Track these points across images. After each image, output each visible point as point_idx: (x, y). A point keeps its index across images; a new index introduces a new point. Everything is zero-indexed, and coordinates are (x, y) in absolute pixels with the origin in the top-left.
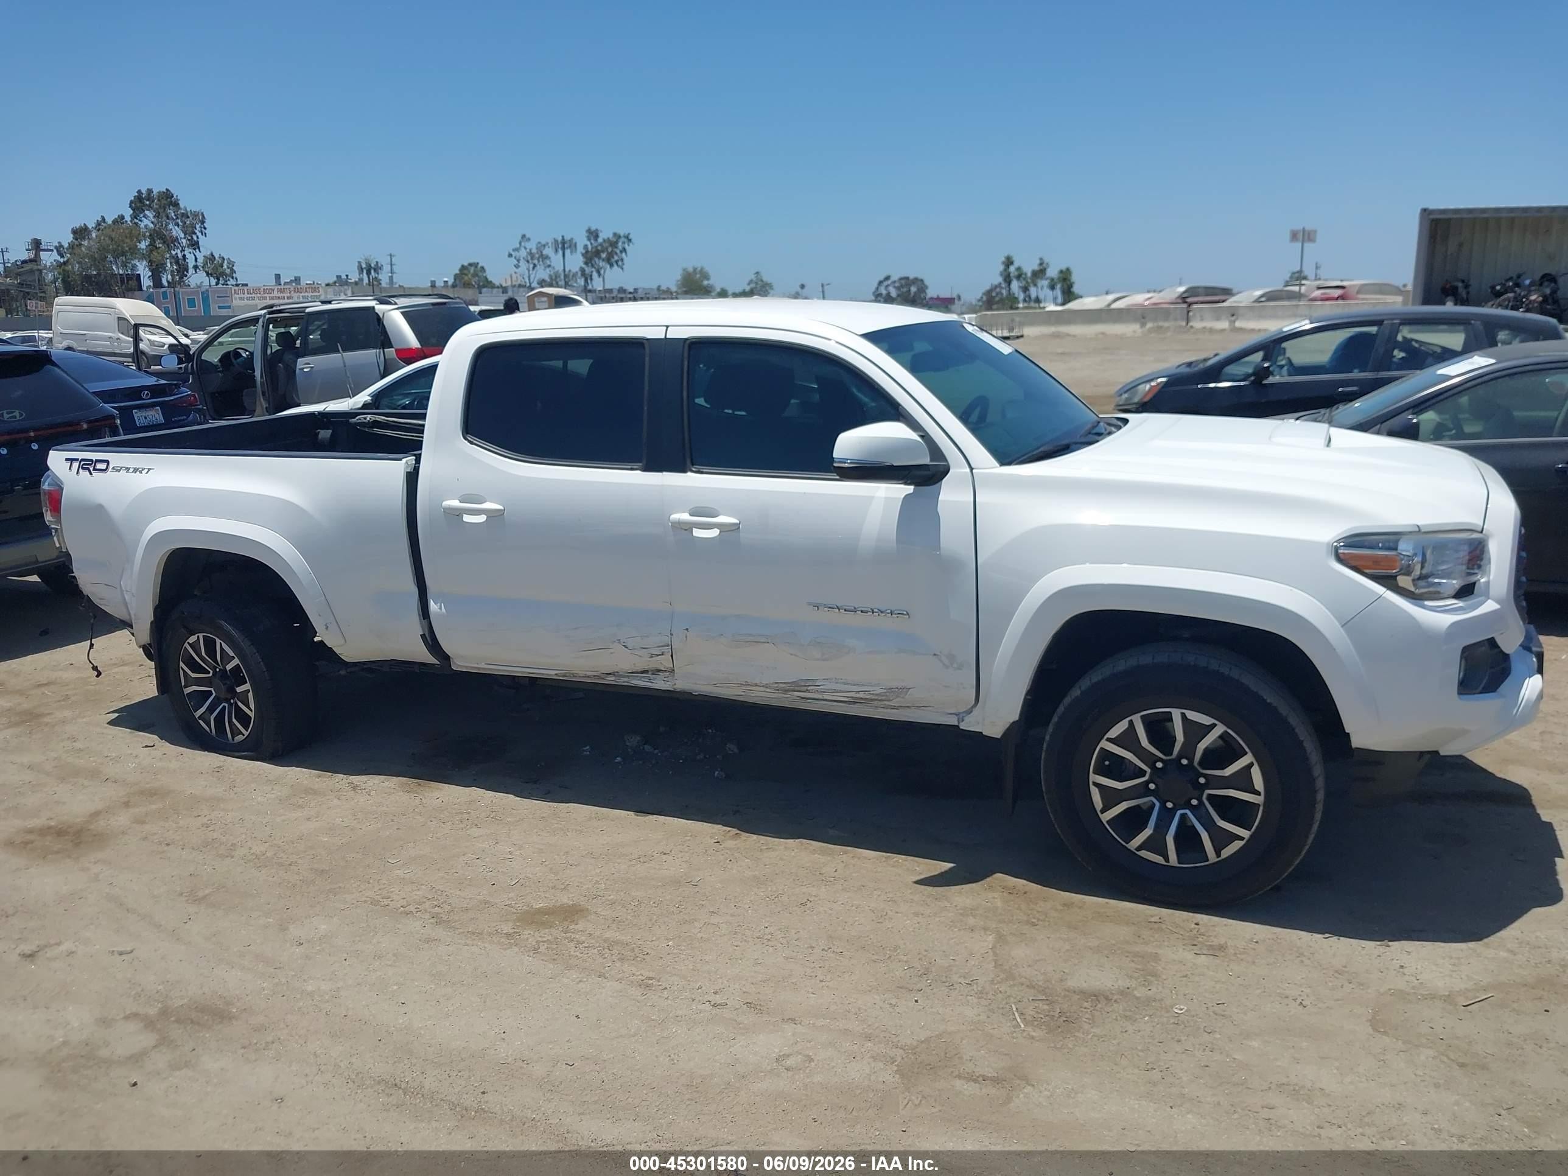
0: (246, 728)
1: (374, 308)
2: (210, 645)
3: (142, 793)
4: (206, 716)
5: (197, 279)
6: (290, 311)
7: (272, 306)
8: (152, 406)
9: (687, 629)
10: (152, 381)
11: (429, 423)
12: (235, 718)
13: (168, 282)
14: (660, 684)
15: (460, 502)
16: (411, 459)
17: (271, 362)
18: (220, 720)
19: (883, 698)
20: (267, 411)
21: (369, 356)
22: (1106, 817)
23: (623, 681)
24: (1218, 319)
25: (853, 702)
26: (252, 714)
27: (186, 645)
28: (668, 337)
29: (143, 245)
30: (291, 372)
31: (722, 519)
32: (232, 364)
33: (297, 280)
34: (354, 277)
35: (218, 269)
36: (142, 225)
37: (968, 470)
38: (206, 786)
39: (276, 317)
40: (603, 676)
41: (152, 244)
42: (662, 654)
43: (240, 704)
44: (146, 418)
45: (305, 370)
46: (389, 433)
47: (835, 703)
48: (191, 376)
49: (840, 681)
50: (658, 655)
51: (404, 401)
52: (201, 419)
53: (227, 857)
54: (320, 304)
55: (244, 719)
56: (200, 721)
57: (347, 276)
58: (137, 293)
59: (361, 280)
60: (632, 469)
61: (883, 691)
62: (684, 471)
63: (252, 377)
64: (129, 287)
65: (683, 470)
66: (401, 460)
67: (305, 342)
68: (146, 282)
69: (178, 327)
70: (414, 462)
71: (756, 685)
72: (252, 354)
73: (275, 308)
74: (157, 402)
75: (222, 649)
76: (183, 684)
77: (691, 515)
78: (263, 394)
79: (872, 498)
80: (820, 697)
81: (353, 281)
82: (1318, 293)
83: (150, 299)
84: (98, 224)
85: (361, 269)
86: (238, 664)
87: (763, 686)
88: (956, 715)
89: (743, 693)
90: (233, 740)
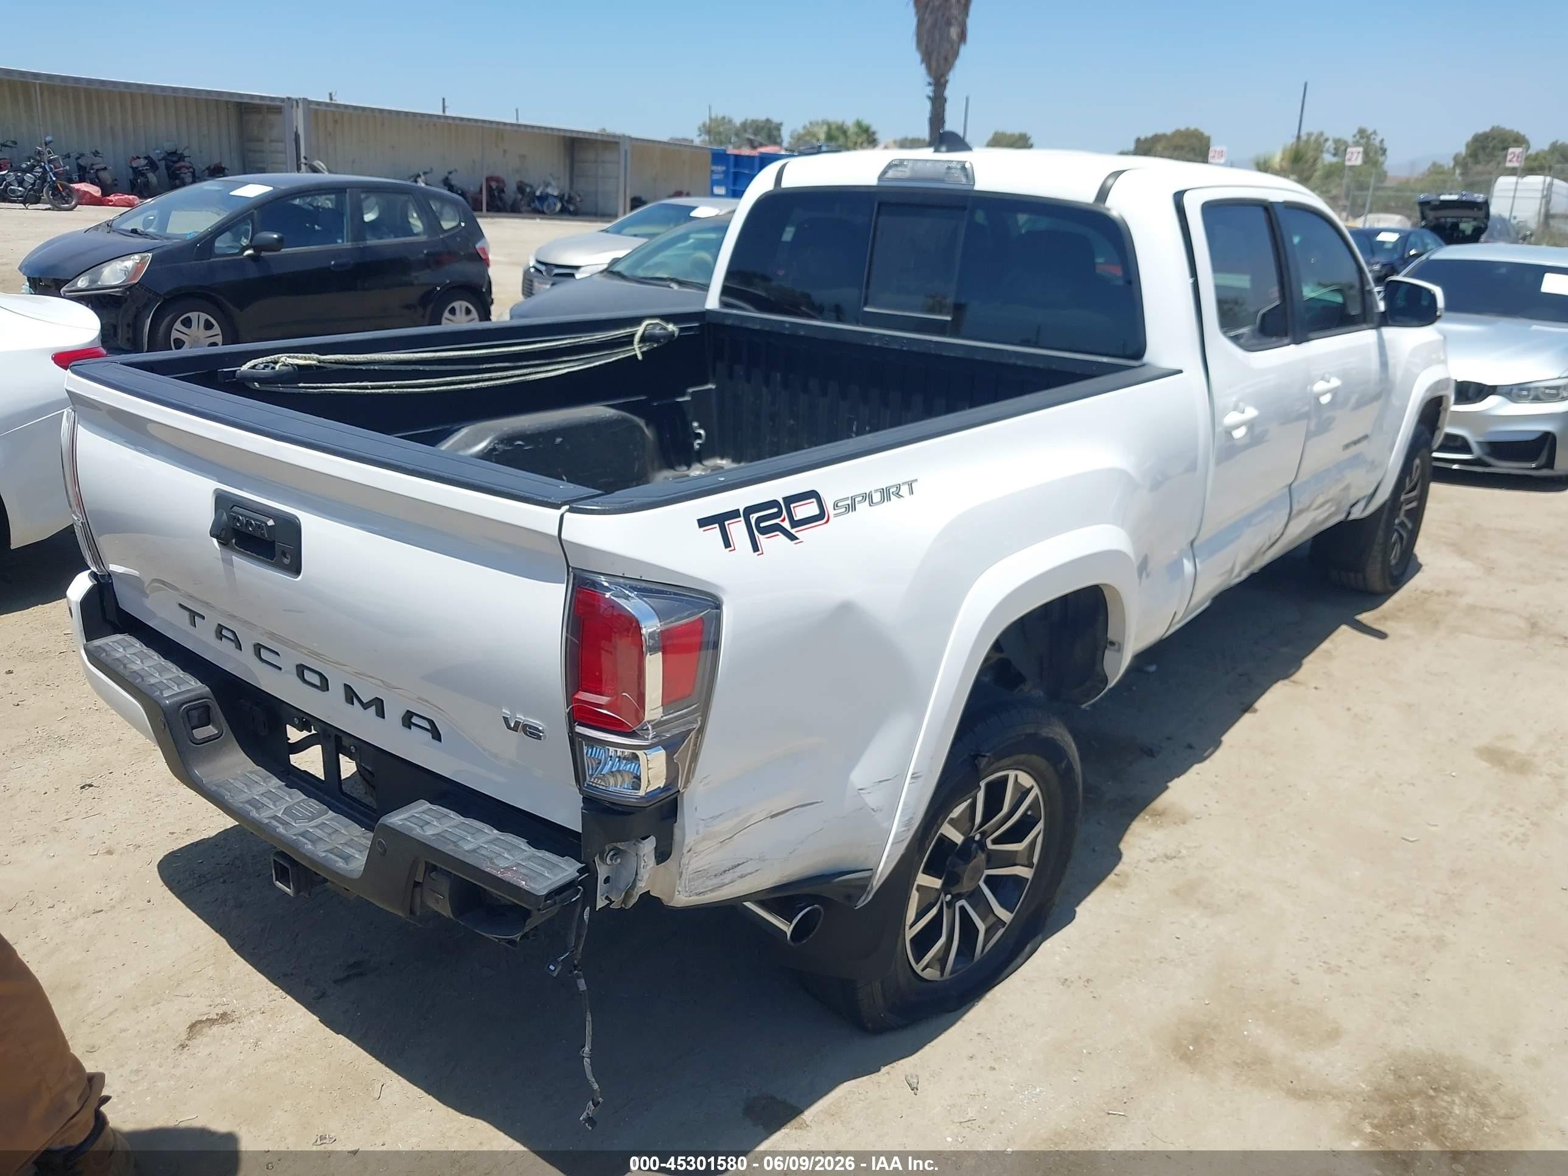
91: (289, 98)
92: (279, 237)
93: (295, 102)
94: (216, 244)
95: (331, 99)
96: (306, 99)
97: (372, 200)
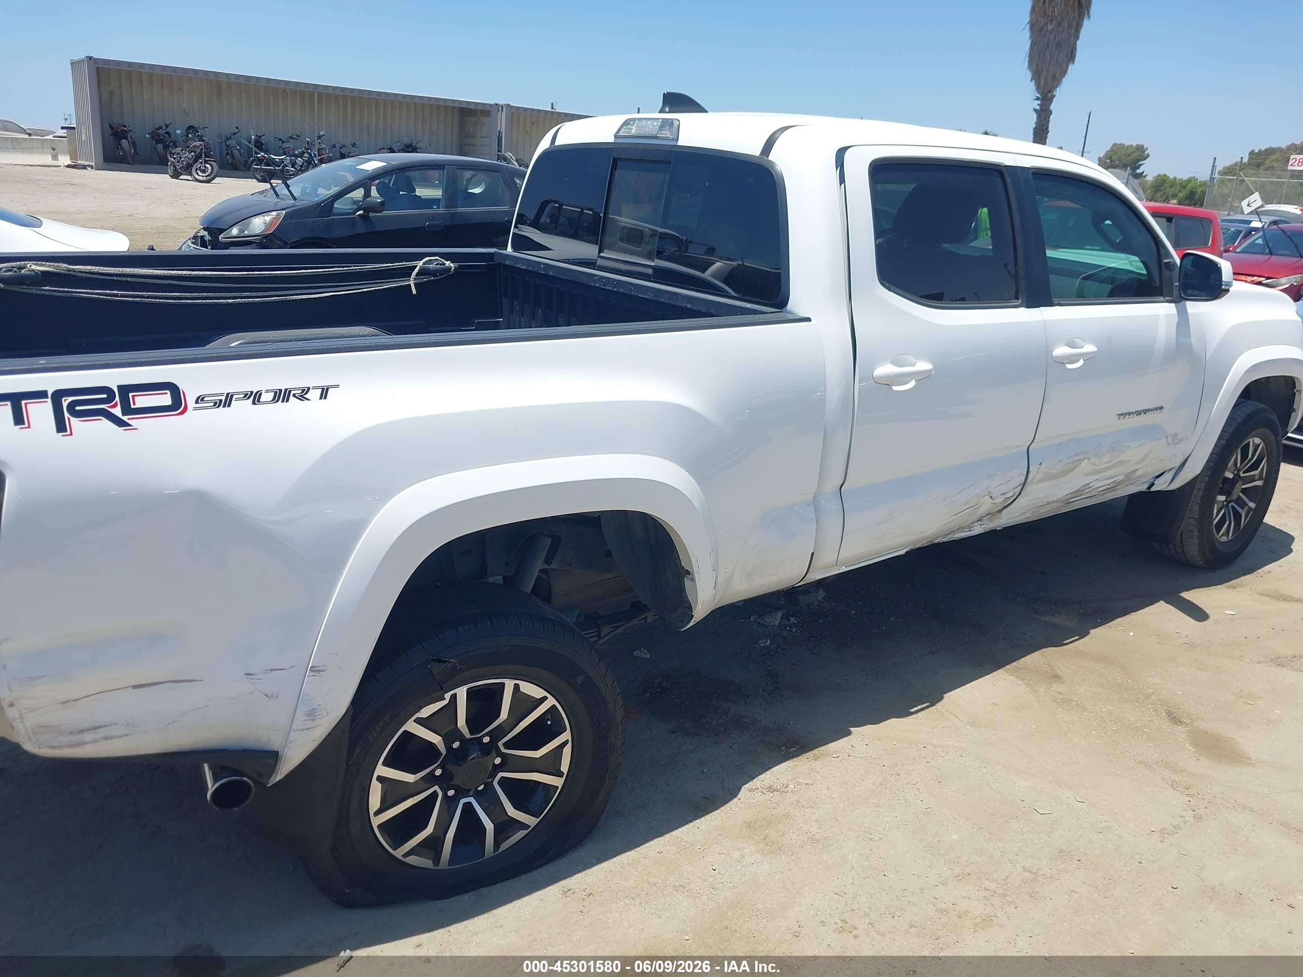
15: (895, 366)
26: (559, 781)
27: (409, 726)
31: (1087, 349)
42: (1013, 495)
50: (1010, 497)
76: (374, 809)
91: (496, 104)
92: (381, 201)
93: (500, 107)
94: (335, 206)
95: (552, 108)
96: (509, 105)
97: (481, 176)
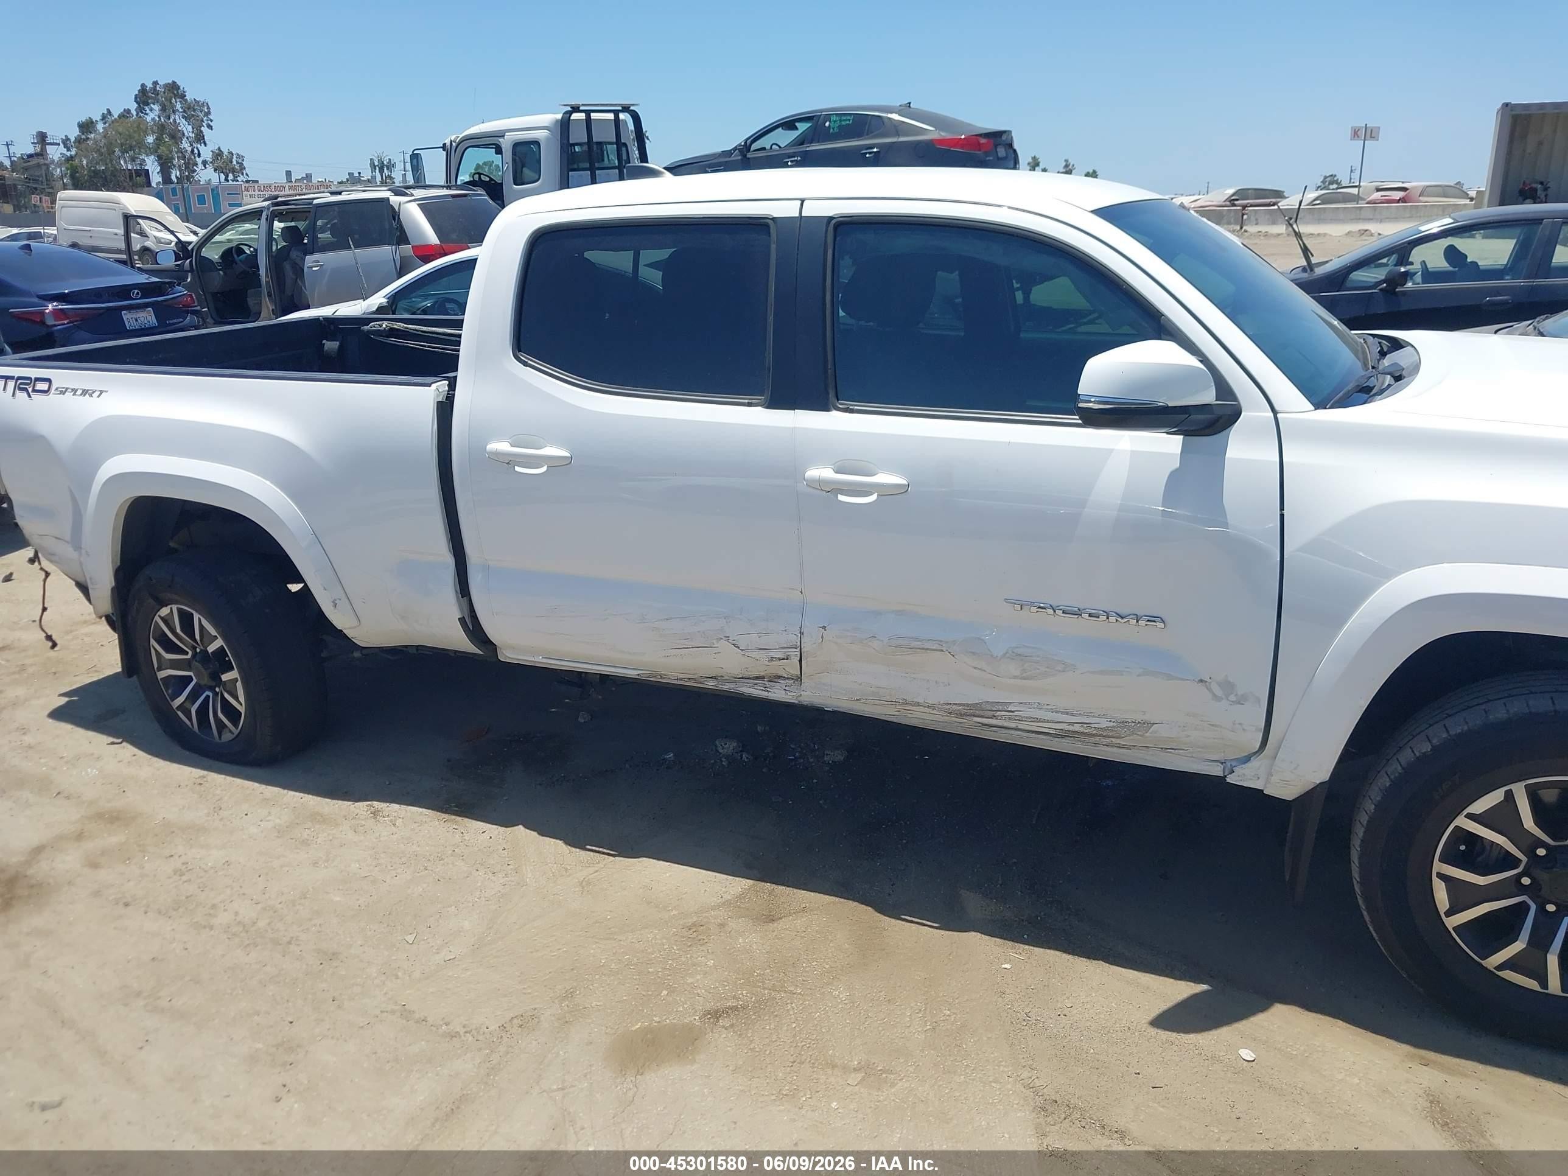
0: (236, 725)
1: (388, 199)
2: (187, 620)
3: (99, 816)
4: (187, 705)
5: (207, 175)
6: (296, 203)
7: (276, 197)
8: (143, 307)
9: (824, 627)
10: (143, 279)
11: (467, 333)
12: (222, 712)
13: (177, 177)
14: (779, 694)
15: (511, 446)
16: (443, 385)
17: (278, 260)
18: (203, 711)
19: (1111, 734)
20: (274, 314)
21: (384, 252)
22: (1452, 922)
23: (726, 687)
24: (1274, 223)
25: (1063, 735)
26: (242, 709)
27: (157, 618)
28: (803, 215)
29: (150, 139)
30: (299, 271)
31: (884, 478)
32: (234, 261)
33: (308, 177)
34: (367, 175)
35: (226, 164)
36: (149, 119)
37: (1271, 414)
38: (184, 807)
39: (281, 209)
40: (702, 680)
41: (159, 139)
42: (787, 659)
43: (226, 695)
44: (136, 320)
45: (314, 269)
46: (409, 343)
47: (1033, 735)
48: (190, 274)
49: (1046, 707)
50: (780, 659)
51: (425, 303)
52: (199, 322)
53: (205, 927)
54: (329, 194)
55: (232, 713)
56: (179, 713)
57: (359, 173)
58: (146, 189)
59: (374, 178)
60: (750, 405)
61: (1111, 724)
62: (828, 410)
63: (257, 275)
64: (138, 182)
65: (825, 408)
66: (429, 385)
67: (314, 239)
68: (156, 178)
69: (186, 224)
70: (447, 388)
71: (918, 704)
72: (256, 250)
73: (279, 199)
74: (150, 302)
75: (201, 626)
76: (156, 666)
77: (837, 472)
78: (270, 295)
79: (1112, 451)
80: (1013, 725)
81: (365, 179)
82: (1377, 195)
83: (159, 196)
84: (104, 118)
85: (373, 167)
86: (222, 646)
87: (928, 707)
88: (1222, 763)
89: (897, 713)
90: (220, 737)
